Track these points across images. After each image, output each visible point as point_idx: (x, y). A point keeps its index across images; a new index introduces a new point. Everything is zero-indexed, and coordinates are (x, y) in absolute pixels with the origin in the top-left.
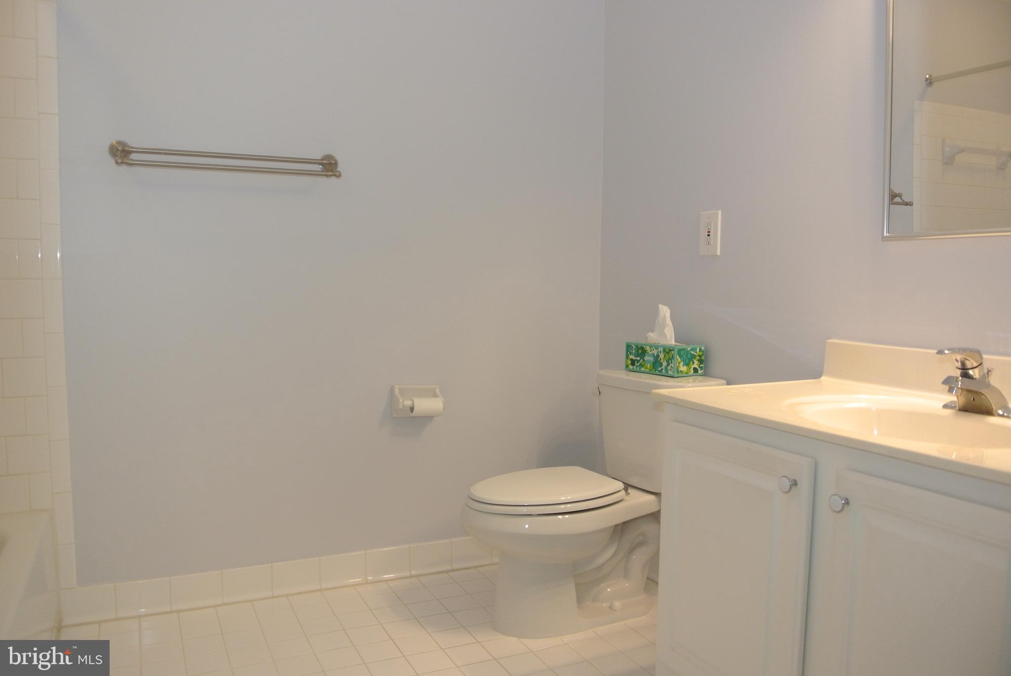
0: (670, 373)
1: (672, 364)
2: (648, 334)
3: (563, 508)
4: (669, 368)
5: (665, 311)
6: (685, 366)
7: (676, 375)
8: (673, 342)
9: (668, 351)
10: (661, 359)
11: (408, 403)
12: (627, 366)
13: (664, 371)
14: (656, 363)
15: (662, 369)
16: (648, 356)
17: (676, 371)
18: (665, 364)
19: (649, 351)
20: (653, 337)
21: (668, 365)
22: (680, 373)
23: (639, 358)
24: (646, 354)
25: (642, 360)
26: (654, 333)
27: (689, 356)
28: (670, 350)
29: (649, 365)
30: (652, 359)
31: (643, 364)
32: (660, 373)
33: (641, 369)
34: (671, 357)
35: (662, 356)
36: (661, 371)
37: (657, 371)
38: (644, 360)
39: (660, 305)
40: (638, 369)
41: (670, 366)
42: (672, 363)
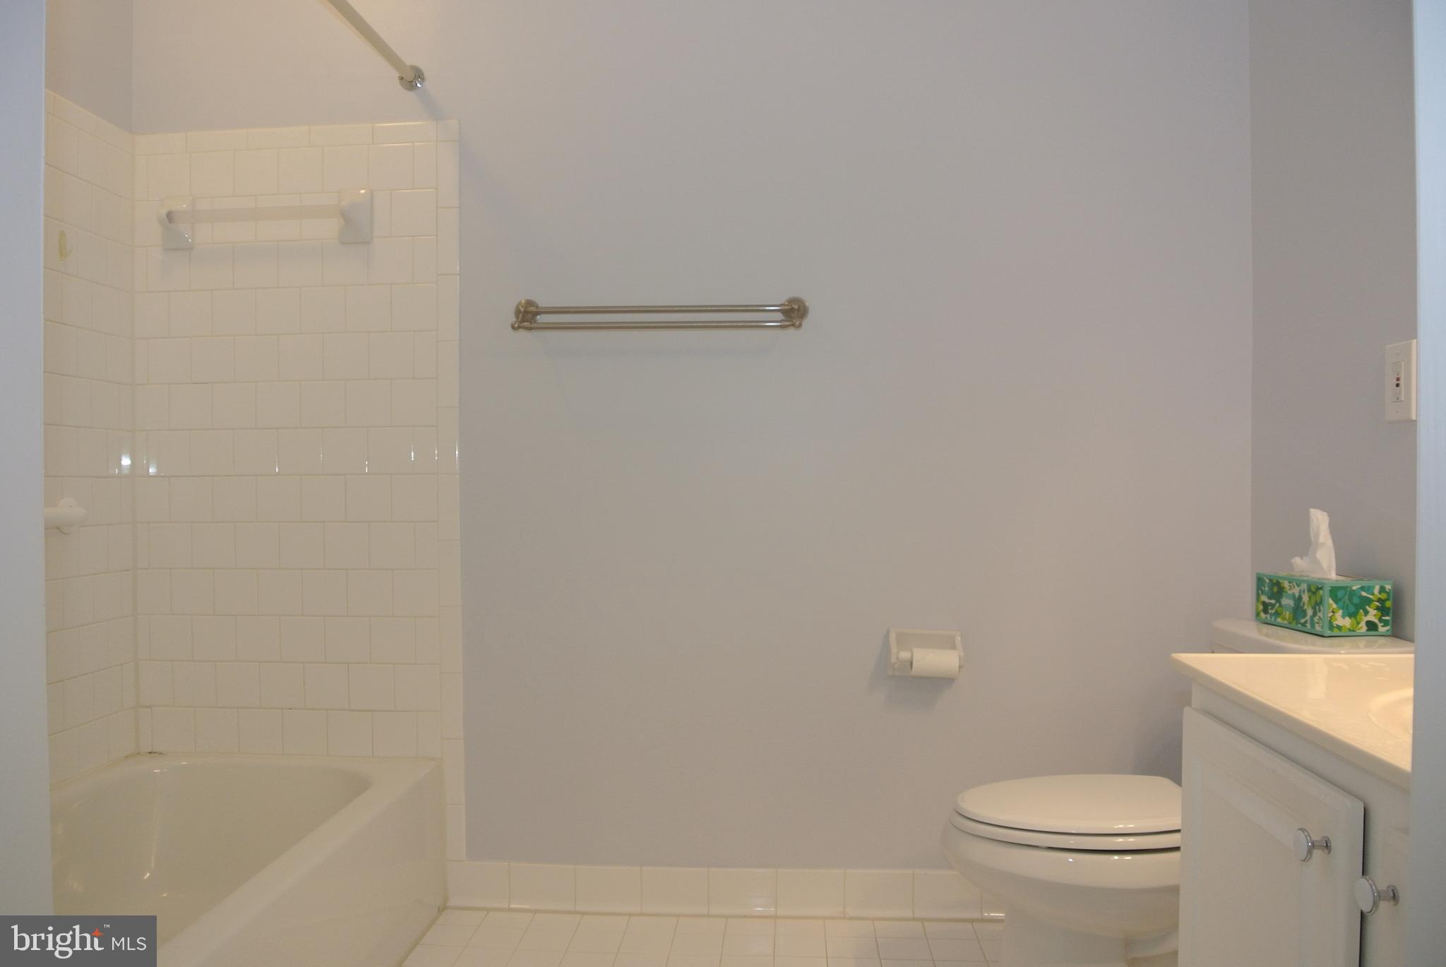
0: (1318, 628)
1: (1321, 613)
2: (1293, 561)
3: (1120, 843)
4: (1316, 619)
5: (1320, 520)
6: (1347, 618)
7: (1328, 633)
8: (1333, 576)
9: (1315, 589)
10: (1304, 604)
11: (905, 655)
12: (1258, 614)
13: (1308, 625)
14: (1298, 611)
15: (1306, 622)
16: (1287, 598)
17: (1327, 626)
18: (1310, 612)
19: (1288, 589)
20: (1300, 564)
21: (1315, 614)
22: (1336, 630)
23: (1273, 601)
24: (1284, 594)
25: (1278, 605)
26: (1305, 558)
27: (1356, 600)
28: (1318, 589)
29: (1288, 613)
30: (1291, 603)
31: (1279, 611)
32: (1304, 629)
33: (1276, 619)
34: (1318, 601)
35: (1305, 598)
36: (1304, 624)
37: (1299, 625)
38: (1281, 605)
39: (1311, 510)
40: (1273, 619)
41: (1317, 617)
42: (1320, 610)
